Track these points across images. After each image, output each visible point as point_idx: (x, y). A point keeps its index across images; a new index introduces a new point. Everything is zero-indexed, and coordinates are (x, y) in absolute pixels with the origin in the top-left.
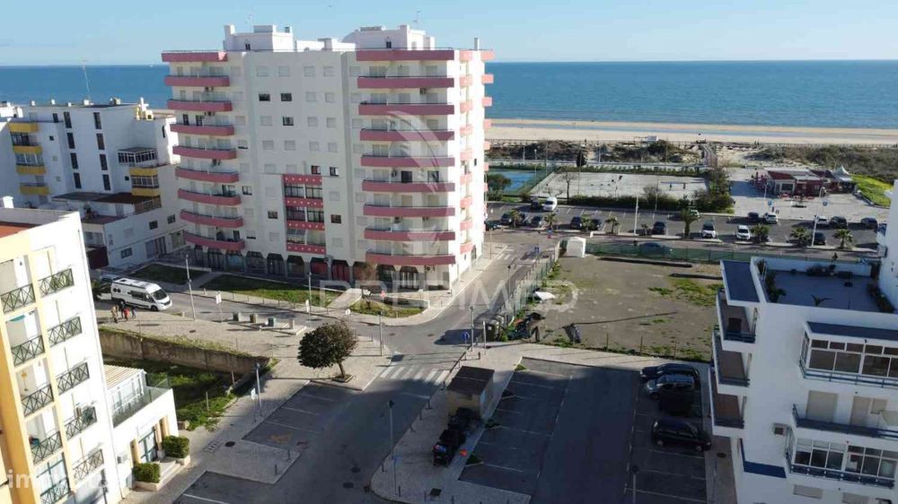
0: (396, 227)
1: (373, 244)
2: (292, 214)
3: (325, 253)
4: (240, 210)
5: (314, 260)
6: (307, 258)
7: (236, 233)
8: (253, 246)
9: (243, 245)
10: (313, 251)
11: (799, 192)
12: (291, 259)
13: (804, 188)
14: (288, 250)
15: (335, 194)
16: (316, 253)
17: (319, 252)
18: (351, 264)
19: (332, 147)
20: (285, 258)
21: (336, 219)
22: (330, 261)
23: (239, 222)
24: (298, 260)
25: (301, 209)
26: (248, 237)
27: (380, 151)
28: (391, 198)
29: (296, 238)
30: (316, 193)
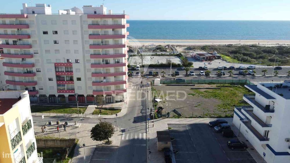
0: (105, 81)
1: (94, 88)
2: (59, 79)
3: (74, 93)
4: (35, 79)
5: (69, 96)
6: (67, 95)
7: (34, 88)
8: (42, 92)
9: (37, 92)
10: (69, 92)
11: (207, 59)
12: (59, 96)
13: (208, 58)
14: (58, 93)
15: (78, 70)
16: (70, 93)
17: (72, 92)
18: (85, 96)
19: (76, 52)
20: (57, 96)
21: (79, 79)
22: (77, 95)
23: (36, 83)
24: (63, 96)
25: (63, 76)
26: (39, 89)
27: (97, 53)
28: (102, 70)
29: (61, 88)
30: (69, 70)
